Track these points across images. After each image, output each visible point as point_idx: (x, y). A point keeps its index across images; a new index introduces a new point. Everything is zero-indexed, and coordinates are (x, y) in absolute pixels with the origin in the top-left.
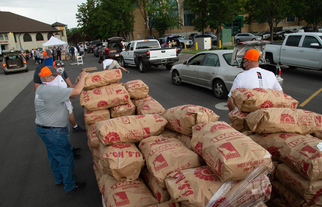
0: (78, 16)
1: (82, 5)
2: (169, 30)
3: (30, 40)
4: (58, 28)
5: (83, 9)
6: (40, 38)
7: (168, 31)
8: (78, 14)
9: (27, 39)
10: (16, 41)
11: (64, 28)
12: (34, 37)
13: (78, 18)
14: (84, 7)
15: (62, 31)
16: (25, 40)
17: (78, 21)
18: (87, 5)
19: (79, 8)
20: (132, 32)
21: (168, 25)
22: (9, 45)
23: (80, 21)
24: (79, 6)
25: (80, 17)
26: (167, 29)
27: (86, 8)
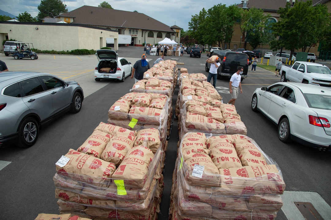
0: (190, 24)
1: (195, 15)
2: (261, 46)
3: (152, 36)
4: (175, 30)
5: (195, 19)
6: (160, 36)
7: (259, 47)
8: (191, 22)
9: (151, 35)
10: (142, 36)
11: (180, 31)
12: (155, 35)
13: (190, 25)
14: (196, 18)
15: (178, 33)
16: (149, 36)
17: (189, 28)
18: (199, 16)
19: (193, 18)
20: (230, 43)
21: (260, 41)
22: (137, 38)
23: (191, 28)
24: (193, 16)
25: (192, 25)
26: (259, 45)
27: (198, 18)
